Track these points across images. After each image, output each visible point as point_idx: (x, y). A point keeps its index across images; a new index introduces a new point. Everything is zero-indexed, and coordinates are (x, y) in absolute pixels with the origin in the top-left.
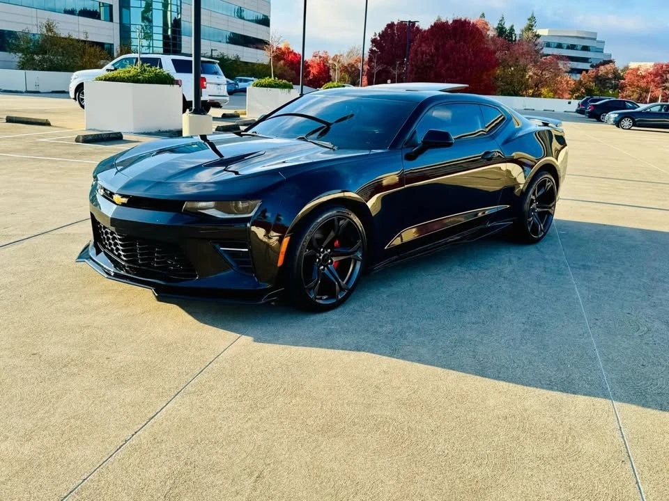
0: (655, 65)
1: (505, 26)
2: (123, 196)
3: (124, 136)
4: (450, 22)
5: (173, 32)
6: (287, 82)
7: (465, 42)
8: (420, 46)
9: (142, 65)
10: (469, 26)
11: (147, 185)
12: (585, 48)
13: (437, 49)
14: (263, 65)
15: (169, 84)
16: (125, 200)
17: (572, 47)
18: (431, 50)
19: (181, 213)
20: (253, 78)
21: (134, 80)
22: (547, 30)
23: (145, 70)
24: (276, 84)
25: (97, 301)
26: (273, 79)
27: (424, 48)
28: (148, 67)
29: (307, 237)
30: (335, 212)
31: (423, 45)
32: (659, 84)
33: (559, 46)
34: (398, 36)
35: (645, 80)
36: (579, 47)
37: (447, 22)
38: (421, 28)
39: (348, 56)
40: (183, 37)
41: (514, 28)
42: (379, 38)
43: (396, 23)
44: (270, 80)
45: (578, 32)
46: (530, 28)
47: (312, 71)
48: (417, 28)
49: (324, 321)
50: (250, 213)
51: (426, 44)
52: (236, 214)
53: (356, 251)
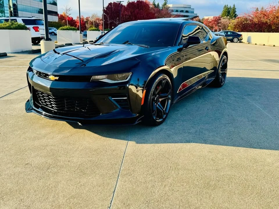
0: (214, 18)
1: (155, 3)
2: (55, 76)
3: (7, 54)
4: (136, 2)
5: (14, 9)
6: (75, 28)
7: (142, 10)
8: (124, 12)
9: (11, 21)
10: (143, 3)
11: (69, 69)
12: (187, 12)
13: (131, 13)
14: (56, 22)
15: (25, 29)
16: (57, 78)
17: (182, 11)
18: (129, 13)
19: (90, 82)
20: (53, 28)
21: (9, 28)
22: (172, 5)
23: (13, 24)
24: (70, 28)
25: (43, 132)
26: (68, 26)
27: (126, 13)
28: (14, 22)
29: (153, 89)
30: (162, 76)
31: (126, 12)
32: (216, 24)
33: (177, 11)
34: (114, 8)
35: (211, 23)
36: (185, 11)
37: (135, 2)
38: (123, 5)
39: (92, 17)
40: (18, 11)
41: (159, 4)
42: (106, 9)
43: (112, 3)
44: (67, 27)
45: (183, 5)
46: (165, 4)
47: (77, 24)
48: (122, 5)
49: (161, 130)
50: (126, 79)
51: (126, 11)
52: (118, 80)
53: (168, 95)
